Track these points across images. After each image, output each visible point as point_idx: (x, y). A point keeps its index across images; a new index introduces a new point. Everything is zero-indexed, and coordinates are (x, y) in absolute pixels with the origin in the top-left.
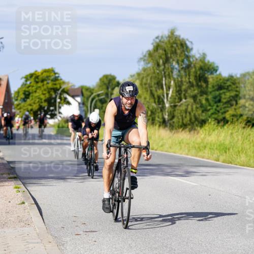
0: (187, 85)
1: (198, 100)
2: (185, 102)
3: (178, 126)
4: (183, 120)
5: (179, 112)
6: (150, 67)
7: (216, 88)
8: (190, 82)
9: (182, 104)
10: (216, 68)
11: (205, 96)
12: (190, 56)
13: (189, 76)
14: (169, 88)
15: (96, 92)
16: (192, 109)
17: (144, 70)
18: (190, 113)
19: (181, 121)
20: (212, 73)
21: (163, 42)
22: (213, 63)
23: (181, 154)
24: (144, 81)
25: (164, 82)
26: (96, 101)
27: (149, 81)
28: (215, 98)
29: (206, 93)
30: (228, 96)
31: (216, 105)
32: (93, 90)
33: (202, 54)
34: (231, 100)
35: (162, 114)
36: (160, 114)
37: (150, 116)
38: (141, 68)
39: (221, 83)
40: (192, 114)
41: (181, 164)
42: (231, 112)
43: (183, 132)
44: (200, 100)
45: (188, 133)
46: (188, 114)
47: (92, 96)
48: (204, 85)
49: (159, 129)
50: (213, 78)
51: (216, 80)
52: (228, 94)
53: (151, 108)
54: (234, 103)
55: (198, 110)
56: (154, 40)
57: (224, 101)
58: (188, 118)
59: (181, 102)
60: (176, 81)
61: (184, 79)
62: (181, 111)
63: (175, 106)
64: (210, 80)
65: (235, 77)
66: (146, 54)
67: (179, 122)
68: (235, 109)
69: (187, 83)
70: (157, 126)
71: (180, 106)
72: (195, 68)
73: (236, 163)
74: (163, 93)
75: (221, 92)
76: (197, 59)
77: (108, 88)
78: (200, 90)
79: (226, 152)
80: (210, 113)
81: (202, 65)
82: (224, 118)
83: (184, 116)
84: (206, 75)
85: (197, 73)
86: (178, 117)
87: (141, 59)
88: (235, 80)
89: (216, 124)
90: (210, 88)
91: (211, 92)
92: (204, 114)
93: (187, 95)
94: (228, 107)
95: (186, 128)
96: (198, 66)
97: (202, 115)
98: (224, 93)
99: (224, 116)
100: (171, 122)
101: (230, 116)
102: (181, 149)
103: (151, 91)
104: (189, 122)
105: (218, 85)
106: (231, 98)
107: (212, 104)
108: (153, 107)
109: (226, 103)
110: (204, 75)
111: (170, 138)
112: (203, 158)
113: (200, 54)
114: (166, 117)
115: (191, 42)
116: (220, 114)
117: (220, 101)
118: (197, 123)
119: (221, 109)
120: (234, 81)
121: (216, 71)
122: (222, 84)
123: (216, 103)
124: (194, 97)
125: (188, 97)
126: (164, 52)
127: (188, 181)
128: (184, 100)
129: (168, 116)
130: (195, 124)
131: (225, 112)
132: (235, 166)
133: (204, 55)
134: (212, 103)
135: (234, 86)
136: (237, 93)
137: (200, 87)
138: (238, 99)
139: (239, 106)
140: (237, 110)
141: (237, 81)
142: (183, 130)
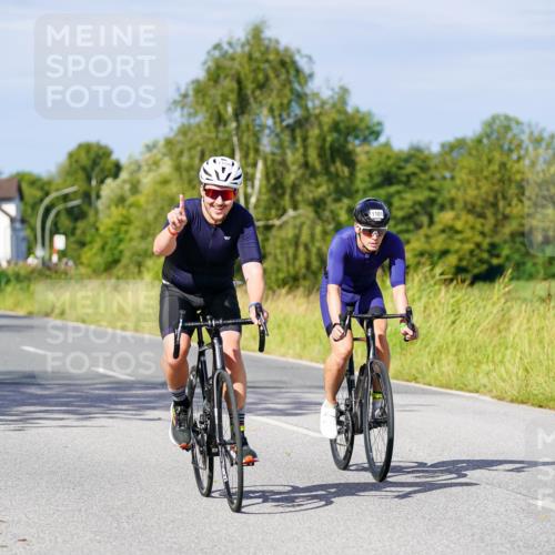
0: (300, 172)
1: (327, 214)
2: (294, 218)
3: (277, 280)
5: (278, 243)
6: (198, 126)
7: (377, 180)
8: (306, 165)
9: (285, 223)
11: (346, 201)
12: (306, 95)
13: (305, 148)
15: (57, 190)
16: (312, 236)
17: (184, 131)
18: (307, 248)
19: (284, 266)
20: (365, 140)
21: (232, 59)
22: (370, 114)
23: (284, 356)
24: (185, 160)
26: (58, 214)
29: (350, 195)
30: (410, 203)
32: (49, 183)
33: (337, 90)
34: (417, 213)
38: (175, 127)
39: (391, 167)
40: (314, 250)
41: (285, 382)
43: (290, 297)
44: (332, 212)
46: (301, 249)
47: (47, 201)
48: (346, 171)
50: (367, 153)
51: (376, 158)
52: (409, 197)
54: (425, 219)
56: (208, 53)
57: (400, 214)
58: (301, 261)
59: (284, 218)
60: (269, 163)
61: (290, 157)
62: (282, 240)
63: (268, 228)
64: (362, 159)
65: (426, 153)
66: (187, 90)
67: (278, 269)
68: (427, 237)
69: (300, 166)
71: (281, 227)
72: (320, 125)
73: (428, 379)
75: (393, 189)
76: (323, 103)
77: (89, 179)
78: (332, 187)
81: (338, 117)
84: (350, 147)
85: (324, 140)
86: (275, 257)
87: (175, 102)
88: (427, 159)
90: (363, 181)
93: (299, 197)
94: (407, 231)
95: (298, 287)
96: (327, 120)
98: (398, 192)
101: (415, 256)
102: (283, 341)
104: (303, 271)
105: (382, 172)
106: (418, 208)
109: (404, 219)
110: (344, 147)
113: (333, 89)
115: (310, 58)
120: (424, 161)
121: (377, 134)
122: (394, 170)
124: (318, 205)
125: (301, 205)
126: (235, 85)
127: (300, 426)
128: (291, 213)
133: (345, 91)
135: (423, 176)
136: (433, 195)
137: (333, 177)
138: (435, 209)
139: (437, 227)
140: (433, 241)
141: (432, 163)
142: (290, 290)
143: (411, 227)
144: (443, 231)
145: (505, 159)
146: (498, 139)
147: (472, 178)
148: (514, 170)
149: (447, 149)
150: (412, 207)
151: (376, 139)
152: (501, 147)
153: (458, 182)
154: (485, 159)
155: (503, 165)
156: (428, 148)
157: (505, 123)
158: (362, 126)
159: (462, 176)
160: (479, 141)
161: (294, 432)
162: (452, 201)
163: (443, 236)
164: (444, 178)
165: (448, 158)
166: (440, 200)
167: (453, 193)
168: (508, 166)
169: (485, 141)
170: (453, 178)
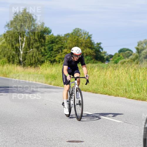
1: (39, 50)
2: (32, 51)
3: (28, 64)
4: (30, 61)
5: (29, 56)
6: (11, 31)
7: (50, 42)
8: (35, 39)
9: (30, 52)
10: (50, 31)
11: (43, 47)
13: (34, 36)
14: (23, 42)
16: (36, 55)
17: (8, 32)
18: (35, 57)
19: (29, 61)
20: (48, 34)
22: (49, 28)
24: (8, 38)
25: (20, 39)
27: (11, 38)
28: (49, 48)
29: (44, 46)
31: (50, 52)
34: (59, 49)
35: (19, 58)
36: (18, 58)
37: (12, 59)
38: (6, 31)
40: (36, 58)
42: (59, 56)
43: (31, 68)
44: (40, 49)
45: (33, 69)
46: (34, 57)
48: (43, 41)
49: (16, 66)
50: (48, 36)
51: (50, 38)
52: (57, 46)
53: (12, 54)
54: (60, 51)
55: (39, 55)
57: (55, 50)
58: (34, 60)
59: (30, 51)
61: (31, 37)
62: (30, 56)
63: (26, 53)
64: (47, 38)
65: (61, 36)
66: (9, 23)
68: (61, 55)
69: (33, 40)
70: (16, 64)
74: (19, 45)
75: (53, 44)
78: (40, 44)
79: (55, 80)
80: (46, 57)
82: (55, 60)
83: (31, 59)
85: (39, 34)
86: (28, 59)
87: (6, 26)
88: (61, 38)
89: (50, 63)
90: (47, 42)
91: (47, 45)
92: (43, 58)
93: (33, 46)
94: (57, 53)
95: (33, 66)
97: (42, 58)
98: (55, 45)
99: (54, 58)
100: (24, 62)
101: (58, 59)
103: (12, 44)
104: (34, 62)
105: (51, 41)
106: (59, 48)
107: (48, 52)
108: (13, 53)
109: (56, 51)
110: (43, 35)
111: (23, 71)
112: (42, 83)
114: (21, 59)
116: (52, 58)
117: (52, 50)
118: (39, 62)
119: (53, 55)
122: (54, 40)
123: (50, 51)
124: (37, 48)
125: (34, 48)
128: (31, 50)
129: (23, 58)
130: (38, 63)
131: (55, 56)
132: (61, 87)
133: (43, 24)
135: (60, 41)
136: (62, 45)
137: (40, 42)
138: (63, 49)
139: (63, 53)
140: (62, 55)
141: (62, 39)
142: (31, 67)
143: (58, 53)
144: (64, 53)
145: (78, 38)
146: (76, 33)
147: (71, 42)
148: (80, 40)
149: (65, 36)
150: (58, 48)
151: (50, 33)
152: (77, 35)
153: (68, 43)
154: (74, 38)
155: (78, 39)
156: (62, 35)
157: (78, 30)
158: (47, 31)
159: (69, 41)
160: (72, 34)
162: (66, 47)
163: (64, 55)
164: (65, 42)
165: (66, 38)
166: (64, 47)
167: (67, 45)
168: (79, 39)
169: (74, 34)
170: (67, 42)
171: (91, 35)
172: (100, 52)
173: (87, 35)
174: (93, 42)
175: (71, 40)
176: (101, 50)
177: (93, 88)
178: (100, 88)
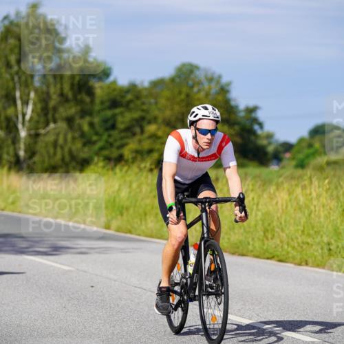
0: (59, 99)
1: (76, 127)
2: (55, 129)
3: (42, 168)
5: (43, 145)
7: (107, 104)
8: (62, 94)
9: (48, 132)
10: (109, 71)
11: (88, 119)
13: (62, 84)
14: (27, 103)
18: (62, 148)
19: (46, 159)
20: (101, 79)
21: (16, 25)
25: (18, 94)
28: (105, 121)
29: (90, 114)
30: (128, 119)
31: (106, 134)
34: (133, 126)
35: (15, 148)
36: (11, 148)
39: (116, 96)
40: (66, 149)
42: (132, 145)
44: (79, 125)
46: (59, 149)
48: (87, 99)
49: (8, 174)
50: (101, 88)
51: (107, 91)
52: (128, 116)
54: (138, 130)
55: (76, 141)
57: (121, 126)
58: (59, 156)
59: (48, 129)
60: (39, 93)
61: (52, 90)
62: (46, 143)
63: (37, 135)
64: (98, 92)
65: (140, 87)
67: (43, 161)
68: (140, 141)
69: (58, 96)
71: (45, 135)
73: (138, 231)
74: (16, 112)
75: (117, 111)
78: (79, 108)
79: (122, 214)
80: (97, 147)
82: (121, 156)
84: (91, 83)
85: (74, 79)
86: (42, 154)
88: (140, 92)
90: (98, 105)
91: (98, 112)
92: (86, 149)
93: (57, 116)
94: (127, 137)
95: (56, 172)
97: (83, 151)
98: (121, 113)
99: (120, 152)
100: (30, 162)
104: (60, 163)
105: (110, 100)
106: (134, 122)
107: (101, 132)
110: (86, 83)
114: (22, 153)
116: (114, 150)
117: (113, 127)
118: (74, 164)
119: (116, 140)
120: (138, 93)
121: (106, 73)
122: (118, 99)
123: (107, 129)
124: (70, 120)
125: (59, 120)
126: (17, 43)
127: (56, 262)
129: (26, 151)
130: (70, 166)
131: (122, 146)
134: (101, 130)
135: (139, 102)
136: (143, 114)
137: (79, 102)
138: (144, 123)
139: (146, 135)
140: (143, 143)
141: (145, 93)
143: (129, 134)
146: (186, 78)
147: (168, 103)
149: (153, 85)
150: (130, 122)
151: (107, 78)
152: (187, 84)
153: (160, 105)
155: (188, 96)
157: (189, 69)
159: (162, 101)
160: (172, 80)
161: (52, 266)
162: (155, 118)
163: (150, 141)
164: (150, 104)
165: (154, 91)
166: (148, 118)
167: (156, 113)
168: (191, 95)
169: (178, 80)
170: (156, 103)
171: (229, 84)
172: (254, 133)
173: (218, 82)
174: (233, 103)
175: (168, 99)
176: (256, 127)
177: (232, 239)
178: (253, 239)
